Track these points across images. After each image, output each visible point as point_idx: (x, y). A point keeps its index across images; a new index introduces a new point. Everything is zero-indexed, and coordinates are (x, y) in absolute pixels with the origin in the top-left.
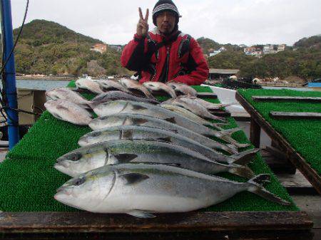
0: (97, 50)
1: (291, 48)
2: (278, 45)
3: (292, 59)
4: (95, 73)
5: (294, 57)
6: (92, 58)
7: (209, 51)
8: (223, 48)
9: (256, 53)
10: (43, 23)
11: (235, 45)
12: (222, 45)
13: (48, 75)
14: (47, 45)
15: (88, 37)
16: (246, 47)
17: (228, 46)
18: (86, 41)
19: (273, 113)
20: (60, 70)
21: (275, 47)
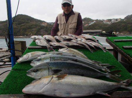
0: (43, 25)
1: (123, 20)
2: (117, 19)
3: (124, 24)
4: (43, 34)
5: (124, 23)
6: (41, 28)
7: (89, 22)
8: (95, 21)
9: (108, 23)
10: (22, 15)
11: (100, 20)
12: (94, 20)
13: (24, 36)
14: (23, 24)
15: (40, 20)
16: (104, 20)
17: (97, 20)
18: (39, 22)
19: (124, 47)
20: (29, 34)
21: (117, 20)
